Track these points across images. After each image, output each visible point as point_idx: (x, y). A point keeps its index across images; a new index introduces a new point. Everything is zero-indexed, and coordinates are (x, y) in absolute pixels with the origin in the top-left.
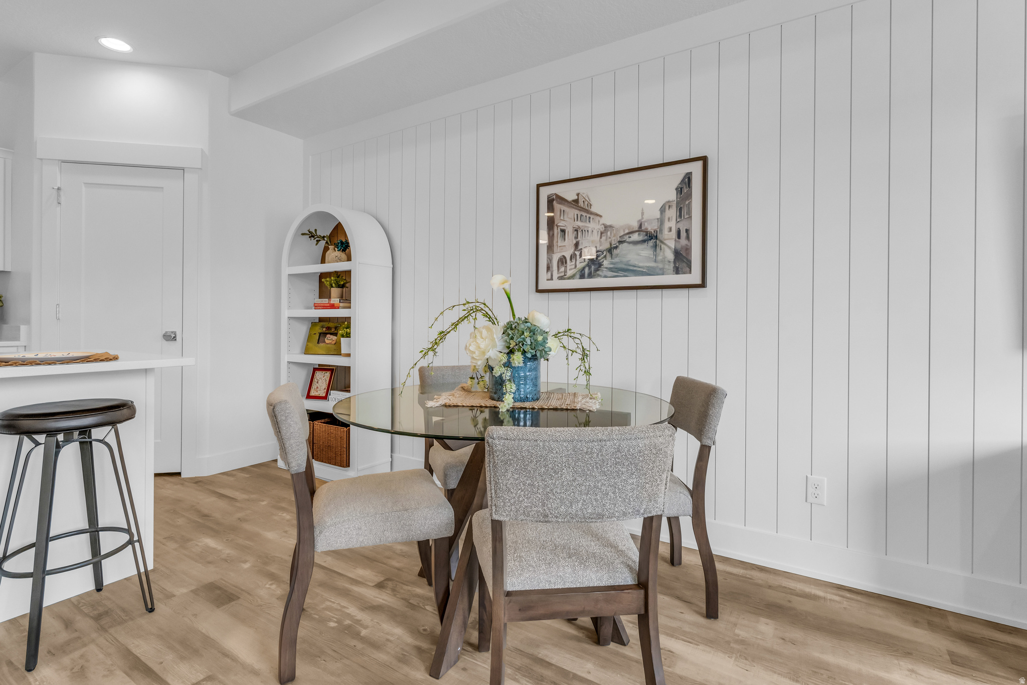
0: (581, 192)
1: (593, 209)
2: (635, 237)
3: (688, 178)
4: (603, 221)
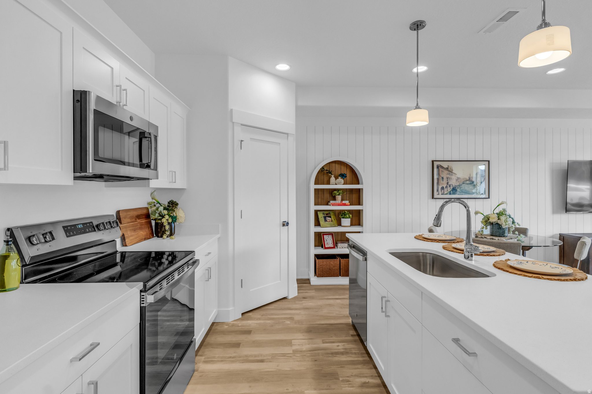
1: (453, 171)
4: (457, 176)
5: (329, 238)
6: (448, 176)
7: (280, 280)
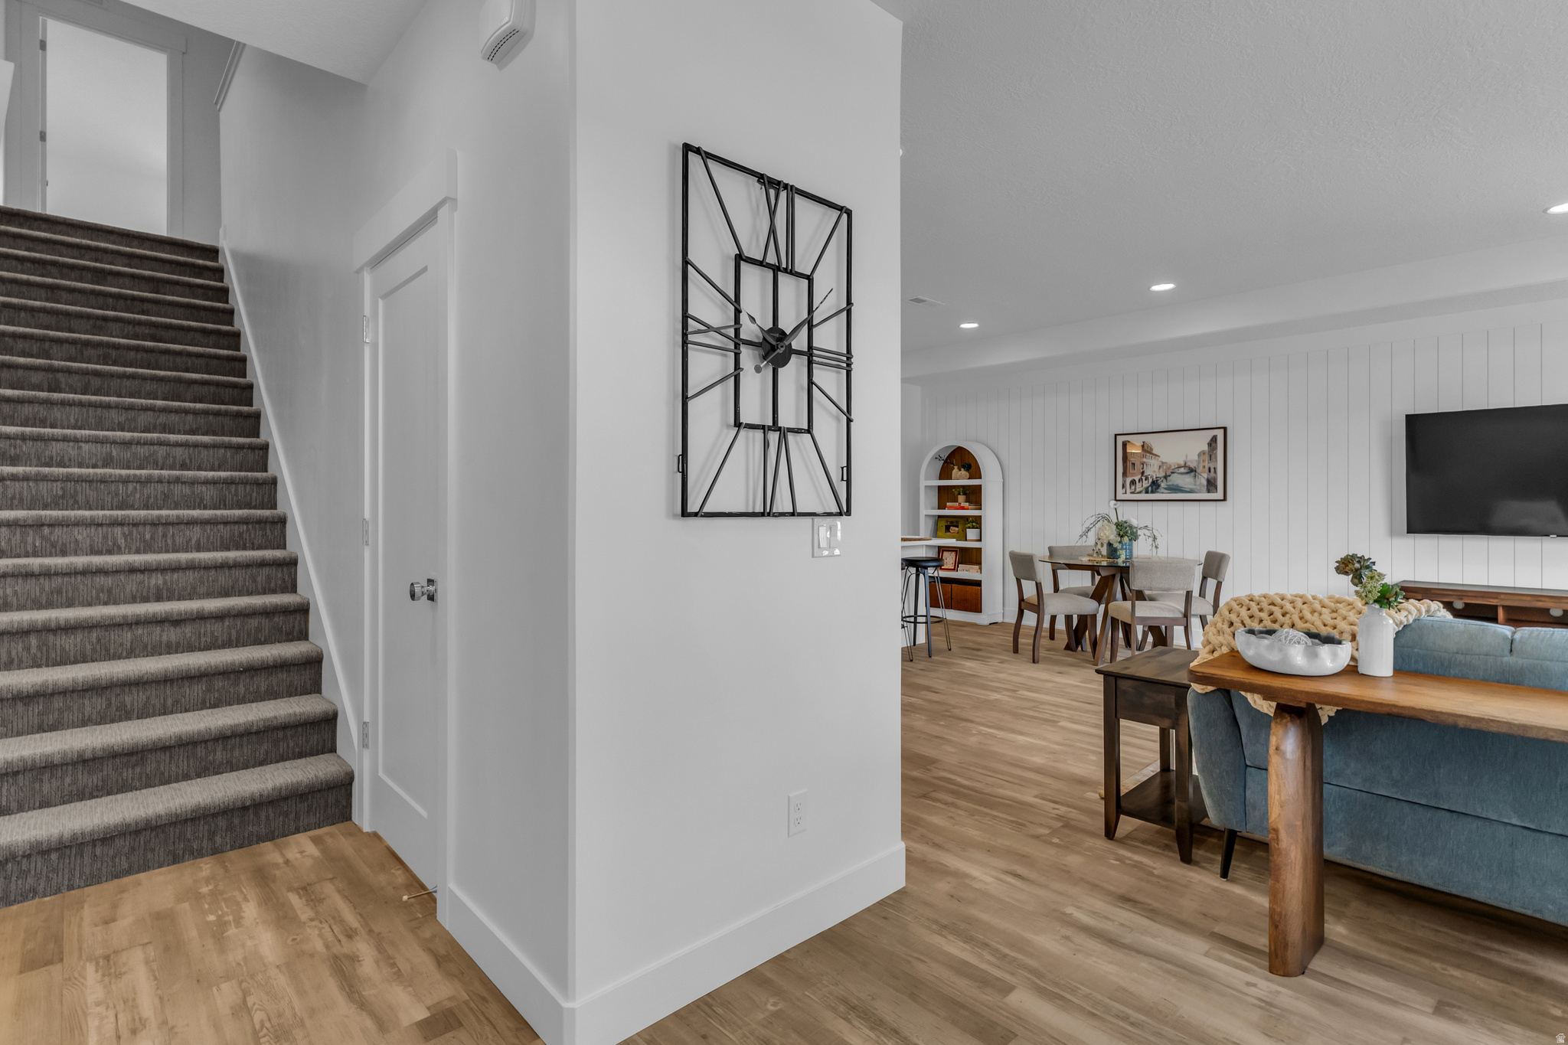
0: (1146, 441)
1: (1153, 452)
2: (1182, 470)
3: (1214, 439)
4: (1160, 459)
5: (949, 555)
6: (1144, 460)
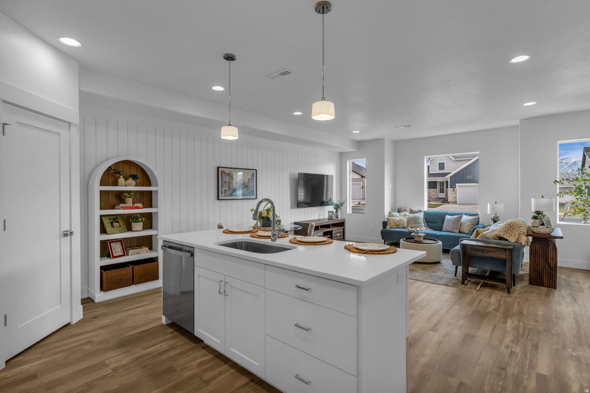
0: (230, 172)
4: (236, 181)
5: (117, 245)
6: (230, 181)
7: (61, 304)
